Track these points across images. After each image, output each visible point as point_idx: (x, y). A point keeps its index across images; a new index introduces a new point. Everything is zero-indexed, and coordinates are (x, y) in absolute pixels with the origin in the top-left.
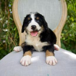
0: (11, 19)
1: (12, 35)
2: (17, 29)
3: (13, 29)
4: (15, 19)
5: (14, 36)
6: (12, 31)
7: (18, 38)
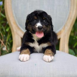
0: (3, 15)
1: (4, 37)
2: (10, 30)
3: (4, 30)
4: (8, 16)
5: (6, 39)
6: (4, 32)
7: (11, 41)
